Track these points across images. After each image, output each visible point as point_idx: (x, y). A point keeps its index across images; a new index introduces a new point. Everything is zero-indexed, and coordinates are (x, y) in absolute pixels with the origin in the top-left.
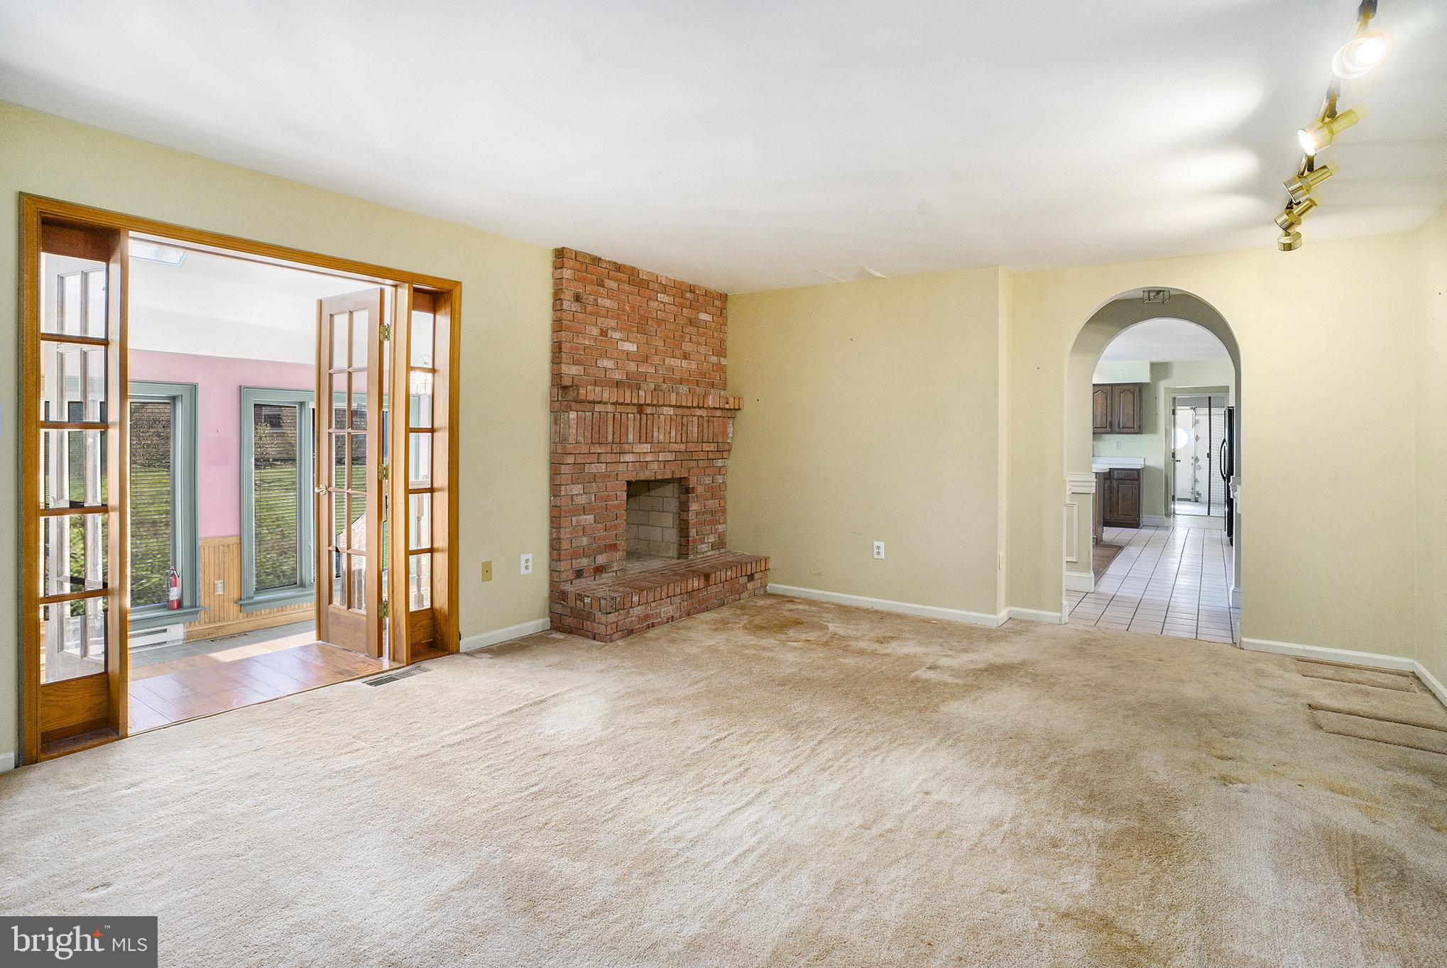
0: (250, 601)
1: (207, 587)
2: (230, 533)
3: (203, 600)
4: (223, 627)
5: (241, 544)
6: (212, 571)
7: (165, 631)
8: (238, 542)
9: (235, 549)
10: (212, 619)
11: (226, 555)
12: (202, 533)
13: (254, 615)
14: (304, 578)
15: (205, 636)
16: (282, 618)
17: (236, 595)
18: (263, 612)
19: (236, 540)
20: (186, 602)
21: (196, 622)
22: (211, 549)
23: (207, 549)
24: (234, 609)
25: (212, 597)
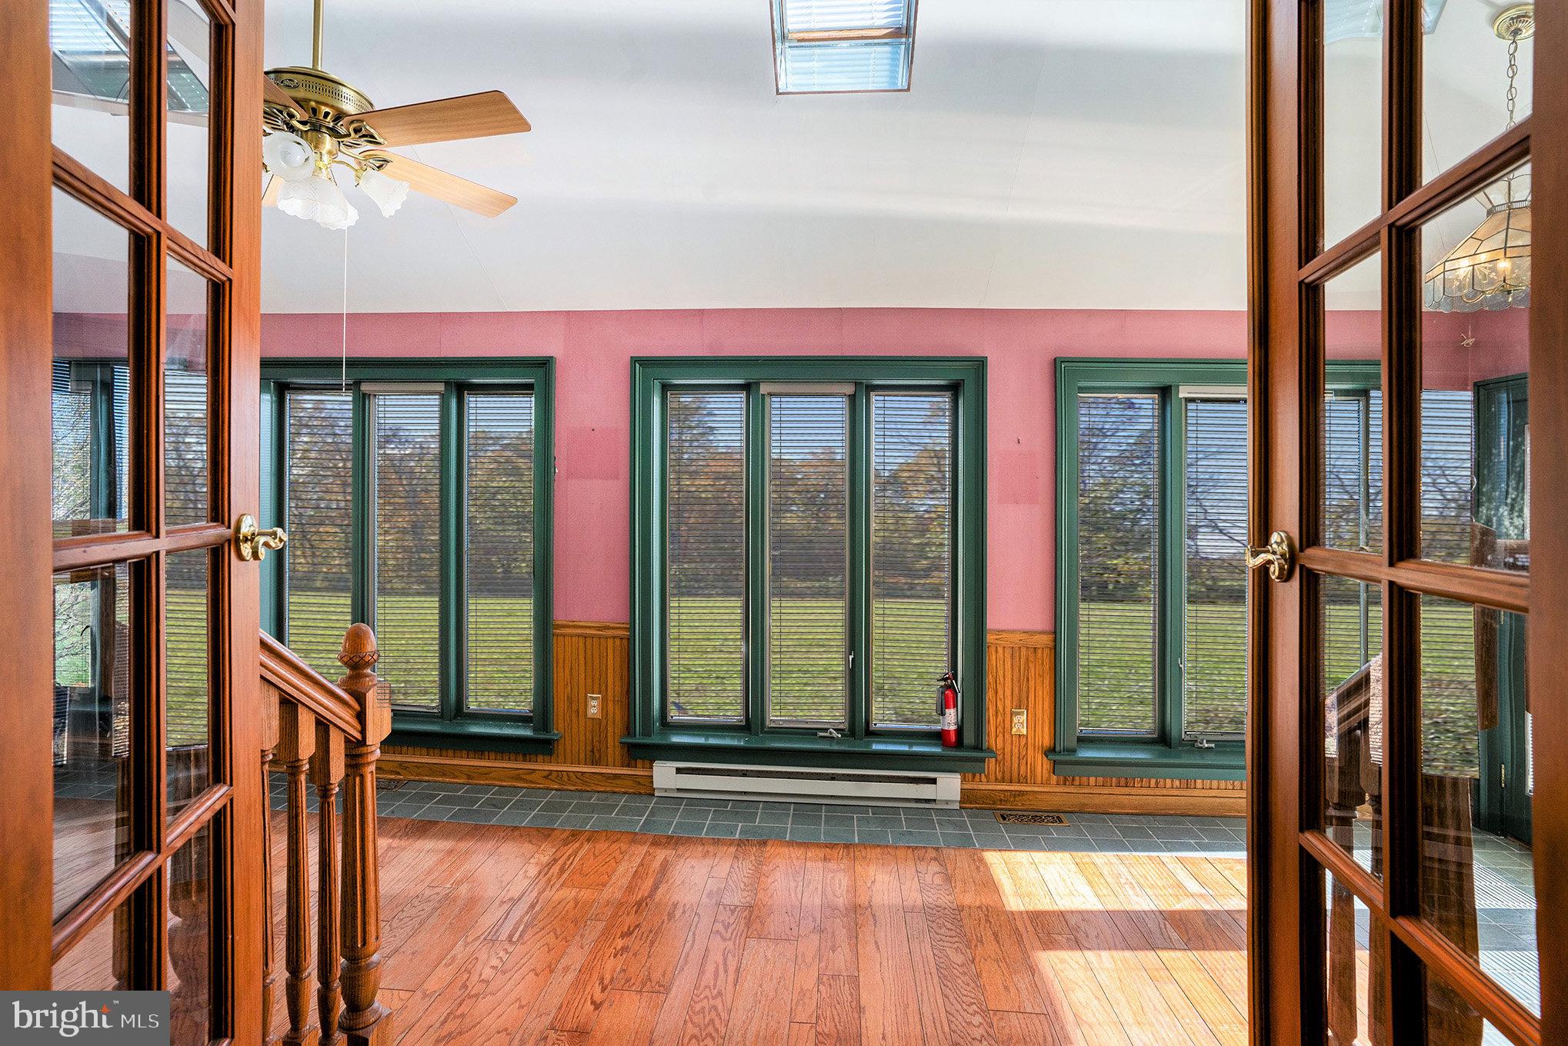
0: (1068, 758)
1: (1000, 718)
2: (1039, 627)
3: (993, 738)
4: (1021, 793)
5: (1055, 648)
6: (1008, 692)
7: (933, 781)
8: (1052, 644)
9: (1046, 656)
10: (1007, 777)
11: (1031, 665)
12: (992, 622)
13: (1077, 782)
14: (1168, 728)
15: (994, 803)
16: (1125, 799)
17: (1047, 742)
18: (1092, 780)
19: (1046, 639)
20: (969, 738)
21: (983, 775)
22: (1008, 652)
23: (1000, 650)
24: (1041, 765)
25: (1007, 736)
